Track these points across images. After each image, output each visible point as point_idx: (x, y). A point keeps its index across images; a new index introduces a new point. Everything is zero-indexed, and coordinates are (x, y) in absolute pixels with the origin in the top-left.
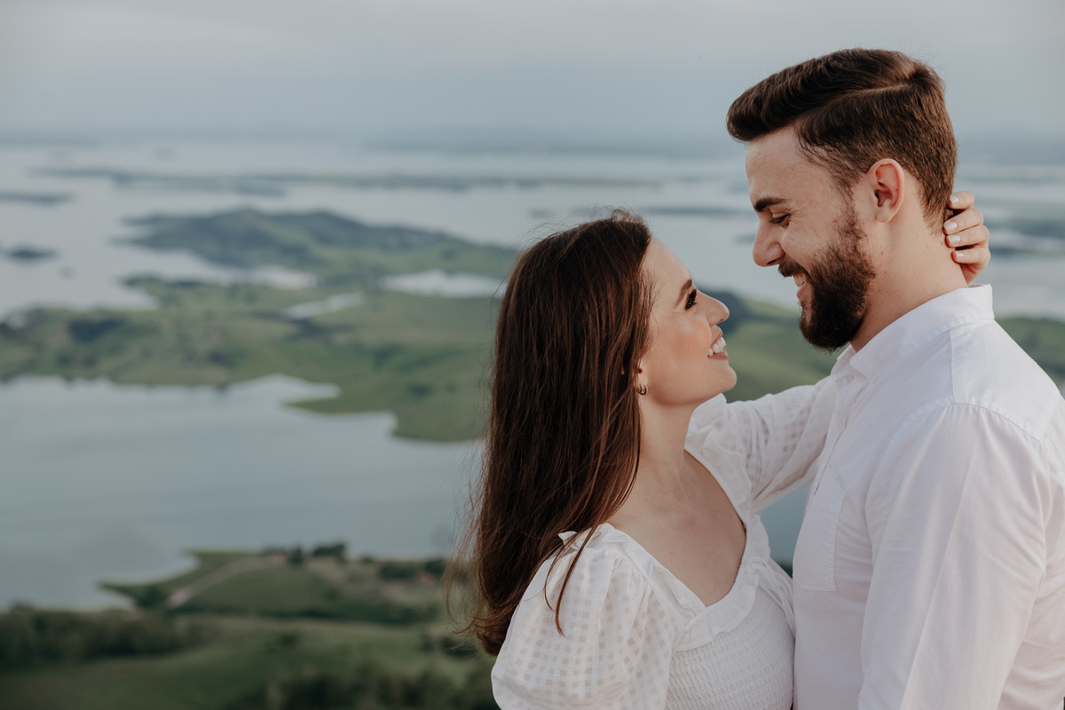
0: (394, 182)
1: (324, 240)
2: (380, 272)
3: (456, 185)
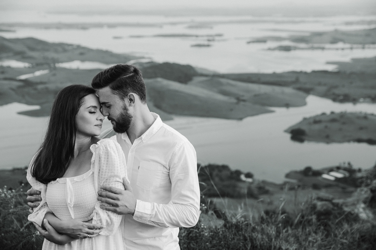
0: (59, 26)
1: (32, 49)
2: (55, 61)
3: (84, 27)
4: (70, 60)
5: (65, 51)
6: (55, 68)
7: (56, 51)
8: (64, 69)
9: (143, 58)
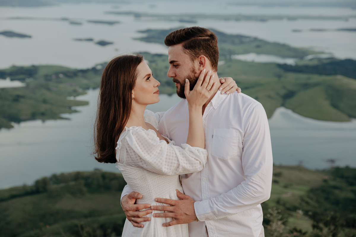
0: (238, 18)
2: (232, 53)
3: (263, 19)
4: (246, 52)
5: (242, 43)
6: (231, 60)
7: (233, 43)
8: (239, 61)
9: (323, 53)
